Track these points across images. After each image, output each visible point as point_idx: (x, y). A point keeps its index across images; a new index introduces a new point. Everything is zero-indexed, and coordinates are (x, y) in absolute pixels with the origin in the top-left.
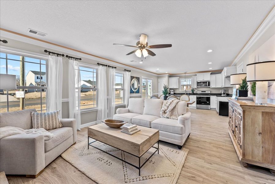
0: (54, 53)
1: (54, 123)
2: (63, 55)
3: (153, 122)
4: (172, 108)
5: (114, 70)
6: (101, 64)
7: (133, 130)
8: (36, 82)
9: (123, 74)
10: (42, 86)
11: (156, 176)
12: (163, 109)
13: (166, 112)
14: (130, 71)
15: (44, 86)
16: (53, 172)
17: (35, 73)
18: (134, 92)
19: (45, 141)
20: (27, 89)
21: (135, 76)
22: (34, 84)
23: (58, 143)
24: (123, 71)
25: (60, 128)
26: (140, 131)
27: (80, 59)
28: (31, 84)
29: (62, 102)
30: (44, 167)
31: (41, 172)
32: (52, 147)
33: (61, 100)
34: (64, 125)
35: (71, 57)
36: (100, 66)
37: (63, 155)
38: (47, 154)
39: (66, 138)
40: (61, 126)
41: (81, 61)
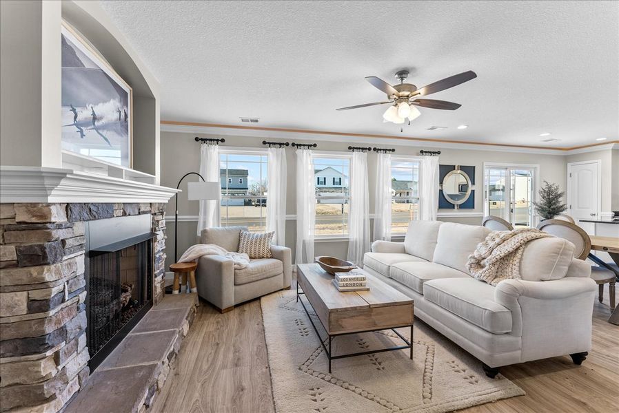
0: (275, 144)
1: (261, 250)
2: (287, 144)
3: (427, 283)
4: (502, 255)
5: (389, 156)
6: (357, 148)
7: (351, 285)
9: (420, 162)
11: (358, 391)
12: (476, 254)
13: (482, 263)
14: (439, 153)
16: (239, 315)
18: (452, 206)
19: (235, 269)
21: (457, 163)
23: (254, 279)
24: (418, 155)
25: (268, 258)
26: (368, 290)
27: (315, 145)
29: (287, 221)
30: (233, 303)
31: (229, 309)
32: (244, 281)
33: (285, 217)
34: (274, 255)
35: (299, 145)
36: (354, 153)
37: (263, 299)
38: (238, 287)
39: (268, 275)
40: (269, 256)
41: (315, 148)
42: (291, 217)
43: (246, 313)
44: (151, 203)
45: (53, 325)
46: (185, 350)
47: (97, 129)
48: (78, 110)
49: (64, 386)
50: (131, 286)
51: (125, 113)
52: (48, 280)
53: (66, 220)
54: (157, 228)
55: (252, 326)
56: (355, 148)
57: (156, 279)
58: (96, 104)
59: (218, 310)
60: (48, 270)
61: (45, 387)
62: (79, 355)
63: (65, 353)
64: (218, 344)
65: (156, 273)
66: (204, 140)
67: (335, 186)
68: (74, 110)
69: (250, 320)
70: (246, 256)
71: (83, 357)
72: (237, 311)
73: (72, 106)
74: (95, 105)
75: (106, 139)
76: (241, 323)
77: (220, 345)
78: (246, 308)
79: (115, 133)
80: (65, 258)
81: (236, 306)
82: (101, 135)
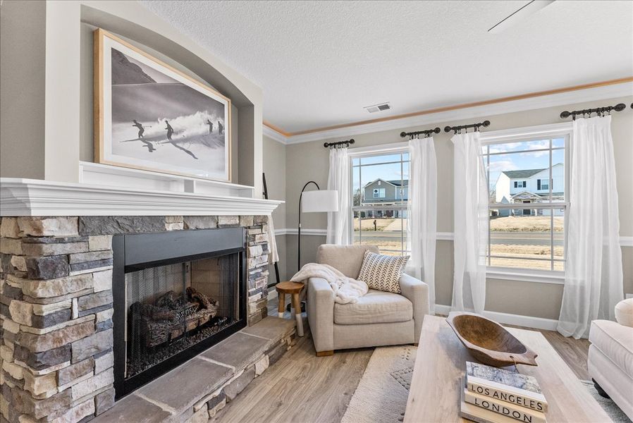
0: (419, 133)
2: (437, 131)
6: (582, 112)
8: (512, 195)
10: (524, 202)
15: (529, 202)
17: (511, 174)
19: (335, 303)
20: (497, 211)
22: (509, 198)
25: (394, 292)
27: (487, 124)
28: (504, 199)
30: (331, 347)
31: (326, 354)
32: (347, 321)
33: (435, 235)
34: (402, 291)
35: (457, 129)
36: (575, 123)
37: (377, 351)
38: (338, 328)
39: (385, 319)
40: (396, 290)
41: (488, 127)
42: (446, 235)
43: (344, 368)
44: (239, 216)
45: (50, 343)
46: (246, 396)
47: (174, 143)
48: (144, 125)
49: (64, 409)
50: (214, 304)
51: (220, 125)
52: (41, 296)
53: (77, 233)
54: (251, 243)
55: (336, 393)
56: (579, 113)
57: (250, 298)
58: (174, 117)
59: (313, 351)
60: (44, 286)
61: (37, 407)
62: (96, 377)
63: (72, 373)
64: (280, 404)
65: (250, 291)
66: (333, 145)
67: (542, 191)
68: (139, 126)
69: (340, 383)
70: (362, 285)
71: (104, 379)
72: (335, 359)
73: (135, 122)
74: (171, 118)
75: (188, 152)
76: (326, 382)
77: (281, 407)
78: (350, 358)
79: (203, 145)
80: (72, 274)
81: (336, 351)
82: (181, 148)
